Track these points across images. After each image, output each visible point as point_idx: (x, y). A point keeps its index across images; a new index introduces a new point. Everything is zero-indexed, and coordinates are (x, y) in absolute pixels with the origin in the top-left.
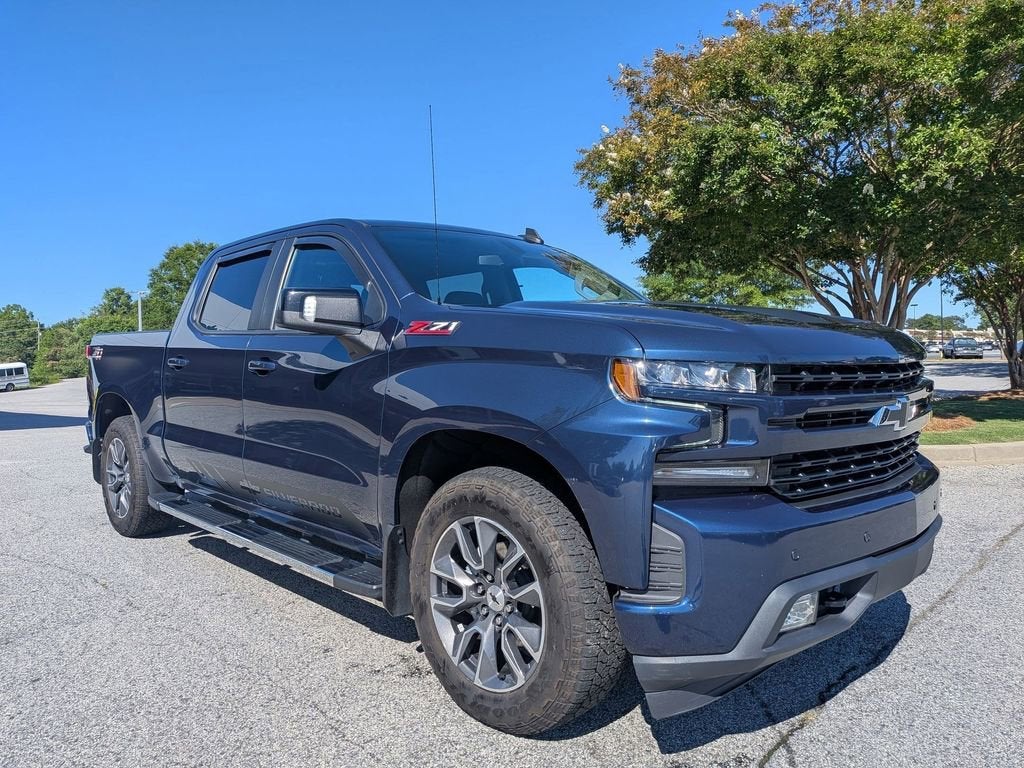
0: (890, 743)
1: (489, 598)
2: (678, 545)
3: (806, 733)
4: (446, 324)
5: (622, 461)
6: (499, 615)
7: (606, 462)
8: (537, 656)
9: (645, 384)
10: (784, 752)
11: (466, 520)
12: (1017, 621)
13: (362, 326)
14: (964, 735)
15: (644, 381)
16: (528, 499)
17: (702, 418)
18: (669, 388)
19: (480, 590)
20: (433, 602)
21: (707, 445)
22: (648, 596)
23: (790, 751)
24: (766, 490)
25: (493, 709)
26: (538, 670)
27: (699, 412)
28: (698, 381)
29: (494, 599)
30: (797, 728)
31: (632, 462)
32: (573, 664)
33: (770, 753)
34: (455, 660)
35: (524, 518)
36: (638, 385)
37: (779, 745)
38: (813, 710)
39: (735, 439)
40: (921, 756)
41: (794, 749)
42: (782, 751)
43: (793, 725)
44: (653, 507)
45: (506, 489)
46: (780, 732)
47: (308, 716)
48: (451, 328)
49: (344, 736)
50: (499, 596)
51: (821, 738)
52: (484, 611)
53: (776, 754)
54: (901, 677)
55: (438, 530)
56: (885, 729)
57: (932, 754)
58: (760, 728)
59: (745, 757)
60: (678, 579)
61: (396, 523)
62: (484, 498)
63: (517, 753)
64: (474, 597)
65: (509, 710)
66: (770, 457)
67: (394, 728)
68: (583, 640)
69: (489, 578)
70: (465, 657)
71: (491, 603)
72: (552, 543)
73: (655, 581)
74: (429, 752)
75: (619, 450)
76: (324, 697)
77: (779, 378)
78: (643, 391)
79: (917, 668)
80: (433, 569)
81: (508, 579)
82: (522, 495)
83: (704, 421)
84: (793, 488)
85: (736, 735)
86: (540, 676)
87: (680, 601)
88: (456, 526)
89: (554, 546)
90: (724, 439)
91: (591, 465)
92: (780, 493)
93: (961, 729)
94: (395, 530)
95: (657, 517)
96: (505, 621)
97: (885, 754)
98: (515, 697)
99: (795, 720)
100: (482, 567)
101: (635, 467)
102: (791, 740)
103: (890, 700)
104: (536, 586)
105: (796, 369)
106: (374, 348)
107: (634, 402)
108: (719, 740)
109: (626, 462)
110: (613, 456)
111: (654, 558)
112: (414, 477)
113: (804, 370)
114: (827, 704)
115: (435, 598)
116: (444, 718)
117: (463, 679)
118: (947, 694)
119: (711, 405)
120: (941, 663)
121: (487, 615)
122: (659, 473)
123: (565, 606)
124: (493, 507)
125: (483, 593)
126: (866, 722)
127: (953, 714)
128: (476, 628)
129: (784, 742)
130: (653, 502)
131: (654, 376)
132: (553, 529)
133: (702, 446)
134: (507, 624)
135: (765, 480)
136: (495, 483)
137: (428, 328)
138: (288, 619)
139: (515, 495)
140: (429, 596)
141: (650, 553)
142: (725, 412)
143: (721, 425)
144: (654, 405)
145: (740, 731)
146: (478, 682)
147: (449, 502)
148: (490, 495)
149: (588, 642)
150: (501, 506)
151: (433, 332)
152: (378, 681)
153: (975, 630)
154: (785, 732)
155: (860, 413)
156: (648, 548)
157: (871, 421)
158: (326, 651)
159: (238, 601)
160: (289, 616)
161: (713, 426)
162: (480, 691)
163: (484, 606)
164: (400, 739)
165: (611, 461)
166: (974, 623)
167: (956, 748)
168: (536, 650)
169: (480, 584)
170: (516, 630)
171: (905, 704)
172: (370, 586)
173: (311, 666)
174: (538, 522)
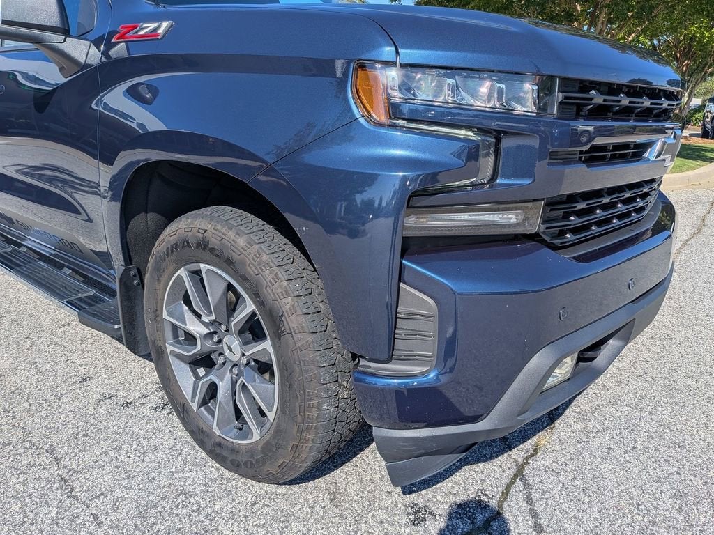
0: (618, 469)
1: (226, 348)
2: (430, 309)
3: (539, 462)
4: (154, 25)
5: (371, 197)
6: (235, 365)
7: (355, 200)
8: (271, 415)
9: (398, 100)
10: (521, 484)
11: (193, 267)
12: (702, 329)
13: (66, 32)
14: (683, 457)
15: (397, 96)
16: (256, 247)
17: (470, 149)
18: (429, 106)
19: (216, 339)
20: (169, 348)
21: (472, 185)
22: (392, 366)
23: (527, 485)
24: (534, 237)
25: (230, 459)
26: (272, 429)
27: (466, 140)
28: (467, 99)
29: (230, 349)
30: (532, 455)
31: (381, 199)
32: (308, 429)
33: (508, 487)
34: (194, 406)
35: (251, 270)
36: (388, 103)
37: (516, 476)
38: (544, 431)
39: (507, 177)
40: (648, 485)
41: (530, 482)
42: (519, 484)
43: (527, 451)
44: (401, 263)
45: (232, 234)
46: (516, 461)
47: (40, 465)
48: (161, 31)
49: (71, 492)
50: (233, 348)
51: (555, 466)
52: (221, 360)
53: (514, 489)
54: (619, 391)
55: (165, 276)
56: (612, 453)
57: (658, 482)
58: (497, 456)
59: (484, 494)
60: (429, 348)
61: (126, 265)
62: (206, 246)
63: (254, 504)
64: (210, 345)
65: (245, 464)
66: (543, 199)
67: (128, 477)
68: (319, 405)
69: (224, 328)
70: (204, 403)
71: (227, 352)
72: (284, 300)
73: (399, 350)
74: (159, 509)
75: (369, 186)
76: (65, 439)
77: (566, 98)
78: (394, 110)
79: (631, 381)
80: (165, 315)
81: (241, 333)
82: (249, 243)
83: (472, 154)
84: (561, 234)
85: (474, 467)
86: (274, 436)
87: (427, 372)
88: (182, 272)
89: (286, 304)
90: (494, 177)
91: (340, 203)
92: (548, 239)
93: (678, 450)
94: (126, 272)
95: (406, 275)
96: (240, 374)
97: (616, 485)
98: (251, 450)
99: (528, 445)
100: (213, 317)
101: (384, 204)
102: (527, 470)
103: (612, 419)
104: (267, 345)
105: (585, 86)
106: (82, 61)
107: (382, 125)
108: (458, 474)
109: (375, 198)
110: (361, 192)
111: (400, 323)
112: (142, 215)
113: (593, 88)
114: (557, 423)
115: (171, 344)
116: (185, 462)
117: (202, 425)
118: (660, 408)
119: (481, 131)
120: (650, 374)
121: (224, 363)
122: (411, 220)
123: (298, 370)
124: (217, 256)
125: (220, 341)
126: (594, 444)
127: (668, 431)
128: (212, 377)
129: (519, 473)
130: (402, 257)
131: (409, 90)
132: (285, 283)
133: (465, 186)
134: (242, 379)
135: (535, 226)
136: (219, 227)
137: (136, 32)
138: (57, 344)
139: (241, 242)
140: (165, 342)
141: (396, 318)
142: (499, 141)
143: (491, 159)
144: (409, 130)
145: (478, 461)
146: (216, 430)
147: (172, 247)
148: (214, 242)
149: (325, 406)
150: (226, 254)
151: (142, 36)
152: (127, 416)
153: (671, 339)
154: (520, 460)
155: (637, 146)
156: (394, 313)
157: (646, 155)
158: (85, 380)
159: (15, 324)
160: (59, 340)
161: (482, 160)
162: (218, 440)
163: (221, 354)
164: (132, 492)
165: (359, 198)
166: (669, 332)
167: (678, 473)
168: (270, 410)
169: (215, 332)
170: (249, 386)
171: (626, 422)
172: (111, 326)
173: (63, 399)
174: (267, 276)
